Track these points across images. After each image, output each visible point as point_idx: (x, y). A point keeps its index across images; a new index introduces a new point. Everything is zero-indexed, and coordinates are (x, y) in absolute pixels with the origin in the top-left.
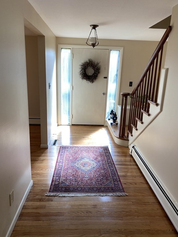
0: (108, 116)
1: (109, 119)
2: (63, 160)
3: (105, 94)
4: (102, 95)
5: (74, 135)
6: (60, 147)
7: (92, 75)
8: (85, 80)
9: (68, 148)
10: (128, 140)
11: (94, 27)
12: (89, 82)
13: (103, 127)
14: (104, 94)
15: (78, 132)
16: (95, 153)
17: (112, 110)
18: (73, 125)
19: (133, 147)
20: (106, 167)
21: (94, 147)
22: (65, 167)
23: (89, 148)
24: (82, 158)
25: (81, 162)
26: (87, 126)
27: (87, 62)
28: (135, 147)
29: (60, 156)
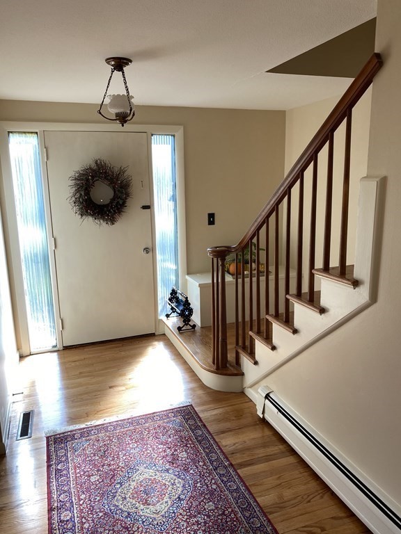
0: (164, 307)
1: (168, 316)
2: (70, 493)
3: (150, 250)
4: (144, 254)
5: (80, 385)
6: (47, 438)
7: (107, 202)
8: (91, 219)
9: (73, 438)
10: (243, 374)
11: (120, 64)
12: (101, 221)
13: (156, 340)
14: (147, 250)
15: (88, 369)
16: (163, 439)
17: (173, 290)
18: (66, 348)
19: (267, 396)
20: (214, 487)
21: (151, 417)
22: (83, 524)
23: (138, 424)
24: (131, 469)
25: (133, 484)
26: (108, 346)
27: (90, 168)
28: (271, 395)
29: (57, 480)
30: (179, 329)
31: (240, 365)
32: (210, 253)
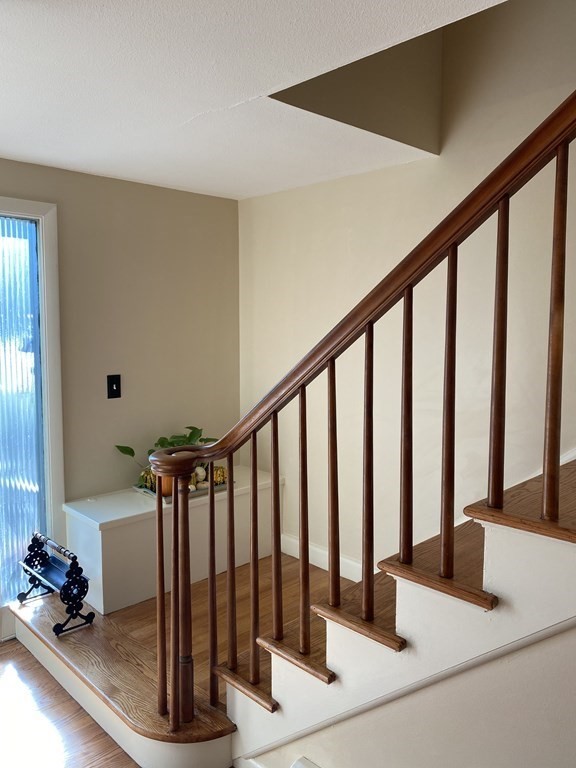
1: (22, 597)
10: (234, 729)
30: (58, 629)
31: (224, 709)
32: (158, 467)
